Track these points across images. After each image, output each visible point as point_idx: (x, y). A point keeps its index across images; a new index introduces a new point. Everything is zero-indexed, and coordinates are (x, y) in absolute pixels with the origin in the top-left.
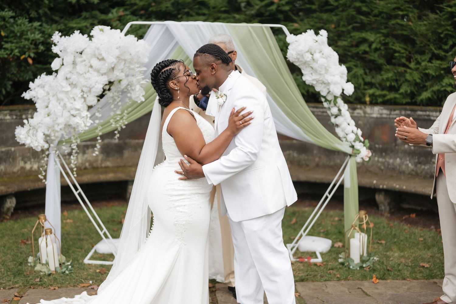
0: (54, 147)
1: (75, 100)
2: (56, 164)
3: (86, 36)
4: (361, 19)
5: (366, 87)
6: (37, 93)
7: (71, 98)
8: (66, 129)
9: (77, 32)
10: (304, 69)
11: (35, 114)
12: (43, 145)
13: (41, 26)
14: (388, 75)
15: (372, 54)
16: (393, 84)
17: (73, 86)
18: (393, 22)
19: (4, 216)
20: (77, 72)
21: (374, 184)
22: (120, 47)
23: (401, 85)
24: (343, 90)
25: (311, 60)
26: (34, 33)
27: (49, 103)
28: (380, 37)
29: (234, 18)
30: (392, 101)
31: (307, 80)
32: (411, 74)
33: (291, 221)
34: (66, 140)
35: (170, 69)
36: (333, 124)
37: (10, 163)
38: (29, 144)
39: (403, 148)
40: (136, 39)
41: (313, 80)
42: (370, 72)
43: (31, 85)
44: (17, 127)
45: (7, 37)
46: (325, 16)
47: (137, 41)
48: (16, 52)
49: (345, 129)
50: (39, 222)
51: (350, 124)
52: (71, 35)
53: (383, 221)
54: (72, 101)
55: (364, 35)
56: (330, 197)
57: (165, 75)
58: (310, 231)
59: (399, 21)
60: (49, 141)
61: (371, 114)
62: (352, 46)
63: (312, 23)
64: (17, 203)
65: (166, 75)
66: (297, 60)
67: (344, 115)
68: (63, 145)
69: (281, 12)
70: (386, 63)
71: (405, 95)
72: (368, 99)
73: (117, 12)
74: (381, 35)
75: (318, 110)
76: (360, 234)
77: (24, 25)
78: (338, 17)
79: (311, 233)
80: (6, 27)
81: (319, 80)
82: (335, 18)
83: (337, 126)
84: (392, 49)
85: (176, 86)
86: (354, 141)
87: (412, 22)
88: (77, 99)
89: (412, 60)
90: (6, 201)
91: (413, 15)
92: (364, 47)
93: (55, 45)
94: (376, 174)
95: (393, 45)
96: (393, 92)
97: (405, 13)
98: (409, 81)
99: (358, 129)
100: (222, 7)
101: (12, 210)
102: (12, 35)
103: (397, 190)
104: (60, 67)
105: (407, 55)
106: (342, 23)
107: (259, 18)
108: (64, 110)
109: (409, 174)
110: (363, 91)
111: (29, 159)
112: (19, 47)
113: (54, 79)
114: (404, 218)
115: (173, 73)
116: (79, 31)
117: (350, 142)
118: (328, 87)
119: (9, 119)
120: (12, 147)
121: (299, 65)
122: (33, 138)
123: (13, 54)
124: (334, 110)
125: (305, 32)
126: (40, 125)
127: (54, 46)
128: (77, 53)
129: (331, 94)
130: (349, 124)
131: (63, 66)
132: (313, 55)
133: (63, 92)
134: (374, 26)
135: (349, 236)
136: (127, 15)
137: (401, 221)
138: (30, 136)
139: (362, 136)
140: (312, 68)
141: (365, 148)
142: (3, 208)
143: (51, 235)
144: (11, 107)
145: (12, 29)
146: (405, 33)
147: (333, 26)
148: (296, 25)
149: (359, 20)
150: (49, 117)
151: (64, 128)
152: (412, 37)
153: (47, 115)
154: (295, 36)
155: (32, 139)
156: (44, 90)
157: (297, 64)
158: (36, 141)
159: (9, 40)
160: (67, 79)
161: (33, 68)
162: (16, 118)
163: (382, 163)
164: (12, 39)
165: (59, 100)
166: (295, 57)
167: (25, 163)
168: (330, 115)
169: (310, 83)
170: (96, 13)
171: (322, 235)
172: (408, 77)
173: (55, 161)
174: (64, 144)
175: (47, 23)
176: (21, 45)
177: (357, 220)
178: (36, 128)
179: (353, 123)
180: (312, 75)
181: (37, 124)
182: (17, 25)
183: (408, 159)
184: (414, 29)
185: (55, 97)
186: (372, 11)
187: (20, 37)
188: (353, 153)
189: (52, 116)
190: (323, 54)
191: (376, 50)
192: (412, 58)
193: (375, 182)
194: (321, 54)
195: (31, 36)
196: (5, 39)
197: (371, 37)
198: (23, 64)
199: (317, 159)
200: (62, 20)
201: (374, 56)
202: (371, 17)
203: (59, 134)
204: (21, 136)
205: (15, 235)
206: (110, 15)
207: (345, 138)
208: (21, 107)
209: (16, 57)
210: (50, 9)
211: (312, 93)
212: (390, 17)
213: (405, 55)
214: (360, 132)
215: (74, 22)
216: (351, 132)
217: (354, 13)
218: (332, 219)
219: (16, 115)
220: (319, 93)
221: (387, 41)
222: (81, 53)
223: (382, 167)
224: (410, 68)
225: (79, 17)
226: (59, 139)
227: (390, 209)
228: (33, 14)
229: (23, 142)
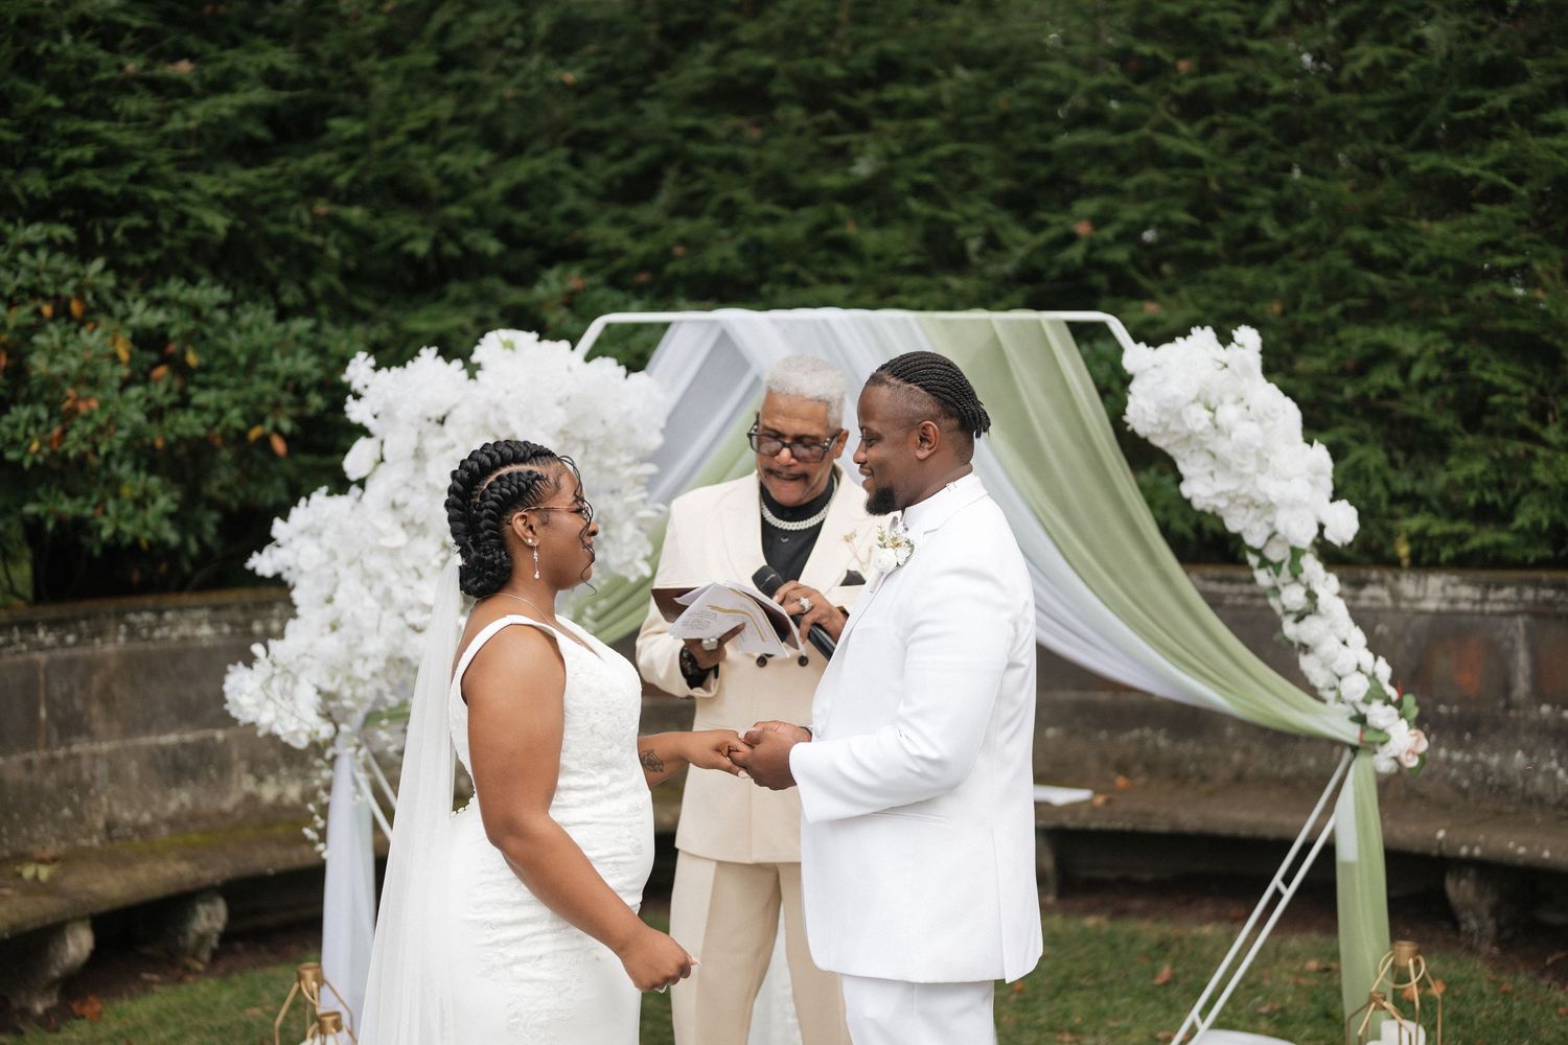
0: (352, 734)
1: (420, 577)
2: (359, 790)
3: (457, 364)
4: (1370, 284)
5: (1399, 510)
6: (297, 553)
7: (408, 571)
8: (392, 674)
9: (428, 355)
10: (1184, 460)
11: (291, 625)
12: (315, 728)
13: (315, 330)
14: (1470, 467)
15: (1414, 397)
16: (1489, 497)
17: (414, 531)
18: (1478, 291)
19: (189, 961)
20: (428, 485)
21: (1441, 842)
22: (568, 399)
23: (1517, 500)
24: (1321, 527)
25: (1206, 427)
26: (293, 354)
27: (335, 588)
28: (1437, 342)
29: (946, 288)
30: (1490, 555)
31: (1198, 496)
32: (1549, 463)
33: (1154, 974)
34: (391, 709)
35: (530, 473)
36: (1291, 643)
37: (211, 781)
38: (271, 725)
39: (1533, 716)
40: (622, 370)
41: (1219, 495)
42: (1407, 460)
43: (279, 528)
44: (230, 668)
45: (205, 369)
46: (1247, 276)
47: (627, 376)
48: (235, 417)
49: (1332, 661)
50: (300, 989)
51: (1349, 642)
52: (409, 364)
53: (1478, 971)
54: (412, 580)
55: (1381, 335)
56: (1288, 894)
57: (509, 489)
58: (1223, 1012)
59: (1499, 288)
60: (335, 716)
61: (1417, 600)
62: (1343, 372)
63: (1205, 300)
64: (233, 916)
65: (514, 488)
66: (1159, 430)
67: (1328, 611)
68: (383, 728)
69: (1102, 266)
70: (1459, 427)
71: (1534, 534)
72: (1403, 550)
73: (561, 280)
74: (1438, 335)
75: (1235, 588)
76: (1400, 1025)
77: (261, 328)
78: (1293, 279)
79: (1224, 1019)
80: (203, 337)
81: (1238, 496)
82: (1282, 283)
83: (1305, 648)
84: (1481, 380)
85: (529, 534)
86: (1367, 701)
87: (1545, 290)
88: (426, 572)
89: (1550, 417)
90: (195, 911)
91: (1547, 265)
92: (1384, 377)
93: (357, 397)
94: (1444, 807)
95: (1482, 368)
96: (1492, 526)
97: (1518, 260)
98: (1544, 488)
99: (1376, 659)
100: (904, 255)
101: (214, 943)
102: (220, 362)
103: (1520, 862)
104: (374, 469)
105: (1532, 401)
106: (1306, 298)
107: (1027, 288)
108: (384, 608)
109: (1559, 805)
110: (1389, 523)
111: (273, 768)
112: (245, 402)
113: (353, 508)
114: (1549, 961)
115: (535, 490)
116: (434, 350)
117: (1353, 704)
118: (1268, 518)
119: (208, 637)
120: (217, 727)
121: (1168, 446)
122: (283, 704)
123: (224, 422)
124: (1294, 596)
125: (1185, 334)
126: (307, 661)
127: (354, 399)
128: (429, 420)
129: (1279, 542)
130: (1345, 643)
131: (382, 466)
132: (1213, 411)
133: (382, 549)
134: (1417, 304)
135: (1360, 1032)
136: (594, 287)
137: (1542, 974)
138: (273, 700)
139: (1392, 682)
140: (1213, 455)
141: (1404, 723)
142: (185, 935)
143: (339, 1035)
144: (216, 597)
145: (222, 342)
146: (1523, 326)
147: (1276, 308)
148: (1151, 309)
149: (1364, 289)
150: (335, 635)
151: (386, 670)
152: (1547, 338)
153: (328, 629)
154: (1151, 349)
155: (281, 707)
156: (320, 546)
157: (1160, 442)
158: (293, 714)
159: (213, 377)
160: (394, 506)
161: (289, 467)
162: (233, 633)
163: (1462, 766)
164: (222, 377)
165: (369, 578)
166: (1155, 421)
167: (260, 780)
168: (1279, 611)
169: (1208, 505)
170: (495, 283)
171: (1263, 1024)
172: (1541, 473)
173: (356, 783)
174: (384, 722)
175: (335, 320)
176: (251, 393)
177: (1385, 975)
178: (294, 670)
179: (1358, 637)
180: (1214, 480)
181: (298, 658)
182: (239, 331)
183: (1553, 752)
184: (1553, 312)
185: (356, 568)
186: (1406, 255)
187: (249, 369)
188: (1361, 740)
189: (343, 631)
190: (1248, 408)
191: (1425, 384)
192: (1553, 410)
193: (1441, 834)
194: (1241, 409)
195: (282, 364)
196: (200, 377)
197: (1407, 342)
198: (258, 454)
199: (1237, 757)
200: (385, 311)
201: (1421, 406)
202: (1404, 275)
203: (367, 691)
204: (244, 700)
205: (221, 1029)
206: (540, 291)
207: (1333, 688)
208: (247, 595)
209: (232, 434)
210: (347, 276)
211: (1215, 534)
212: (1468, 275)
213: (1524, 400)
214: (1384, 670)
215: (423, 313)
216: (1355, 668)
217: (1346, 263)
218: (1297, 968)
219: (232, 624)
220: (1238, 537)
221: (1460, 354)
222: (442, 421)
223: (1465, 783)
224: (1546, 444)
225: (440, 297)
226: (367, 707)
227: (1500, 929)
228: (291, 295)
229: (250, 719)
